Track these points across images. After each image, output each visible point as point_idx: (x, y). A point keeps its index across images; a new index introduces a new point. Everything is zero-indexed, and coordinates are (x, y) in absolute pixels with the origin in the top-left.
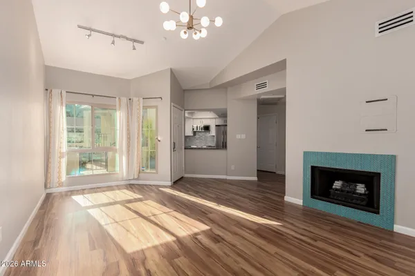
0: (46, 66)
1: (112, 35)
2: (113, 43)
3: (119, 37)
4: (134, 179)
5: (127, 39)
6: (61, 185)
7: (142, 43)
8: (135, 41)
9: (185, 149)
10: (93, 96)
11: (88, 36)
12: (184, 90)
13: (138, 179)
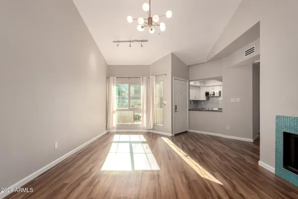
0: (108, 65)
1: (129, 41)
2: (130, 46)
3: (133, 41)
4: (150, 129)
5: (138, 41)
6: (113, 128)
7: (147, 41)
8: (142, 41)
9: (189, 110)
10: (129, 78)
11: (117, 46)
12: (189, 66)
13: (152, 129)
